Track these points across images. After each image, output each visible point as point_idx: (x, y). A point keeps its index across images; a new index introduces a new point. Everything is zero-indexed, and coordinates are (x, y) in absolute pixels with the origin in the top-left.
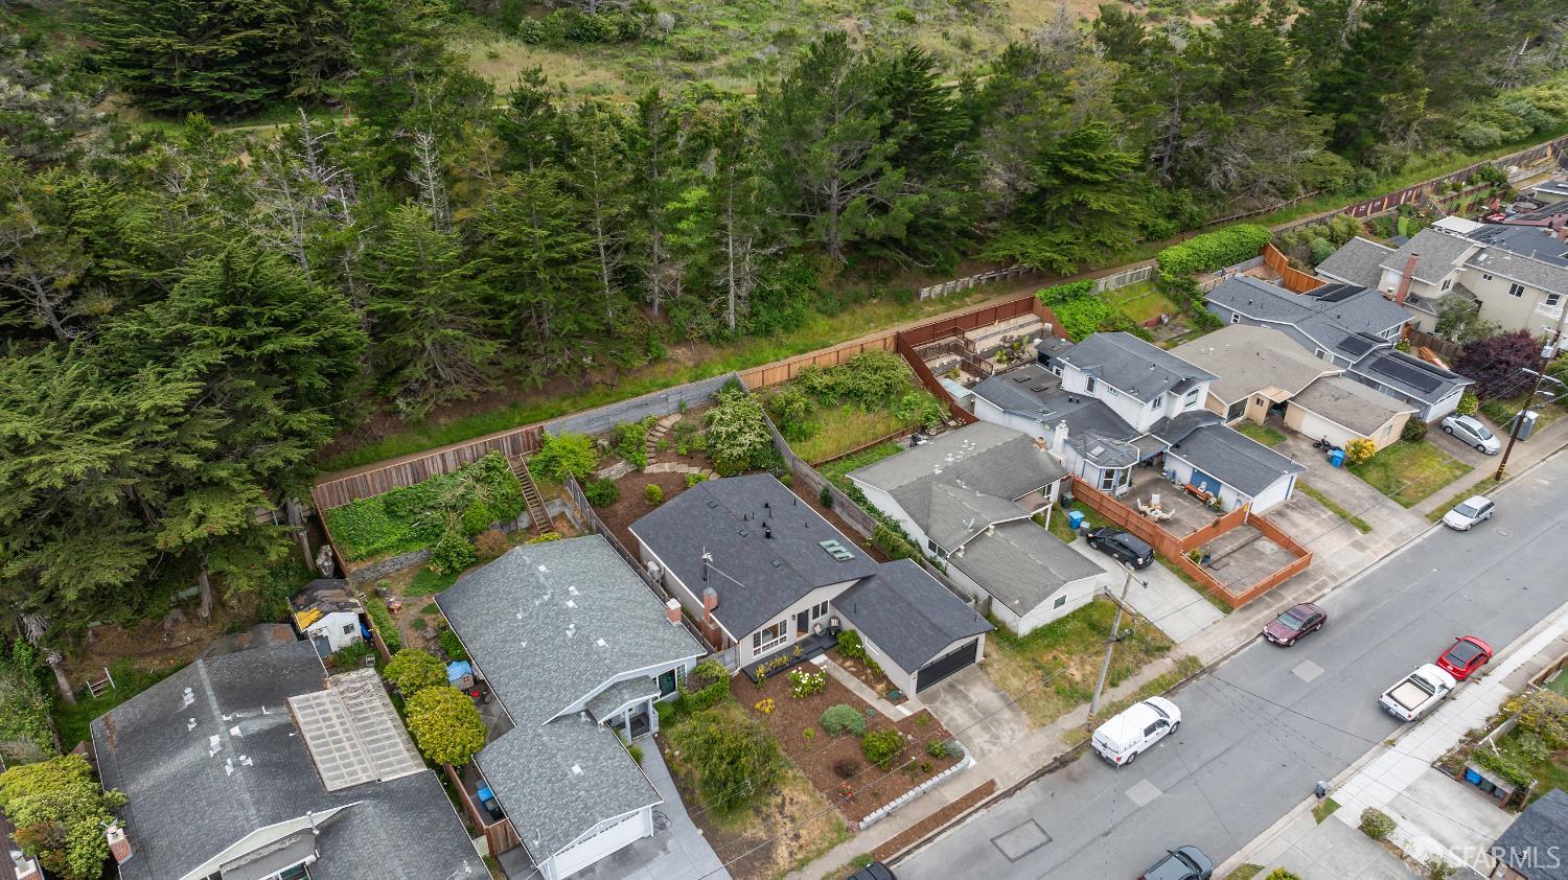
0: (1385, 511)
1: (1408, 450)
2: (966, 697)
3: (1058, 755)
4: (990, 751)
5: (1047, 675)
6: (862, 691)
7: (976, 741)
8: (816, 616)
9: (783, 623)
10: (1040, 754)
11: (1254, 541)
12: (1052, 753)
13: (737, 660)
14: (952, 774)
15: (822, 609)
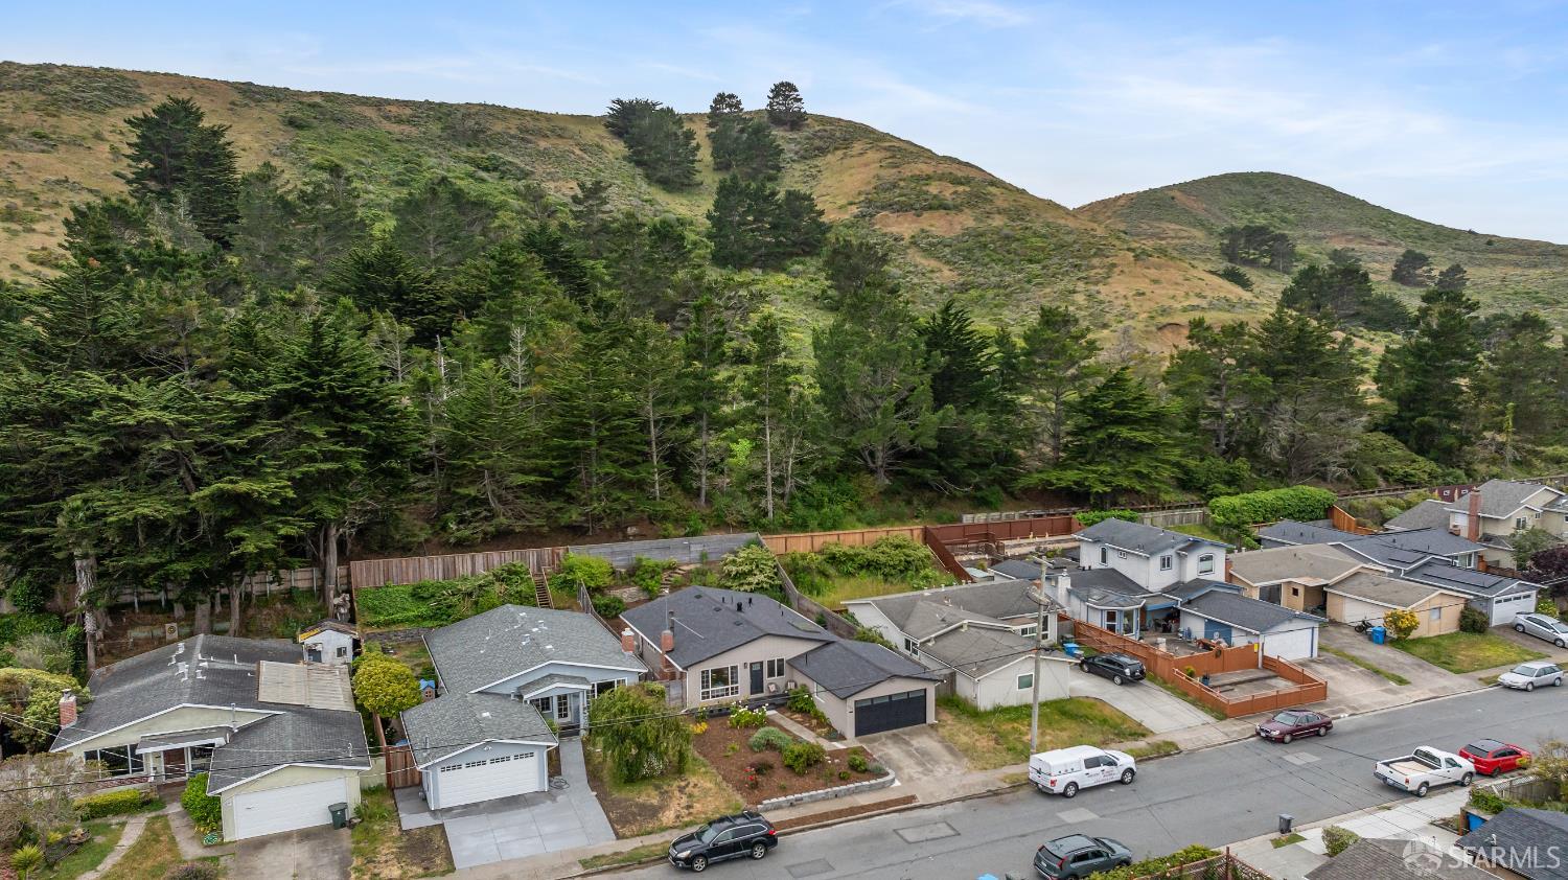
0: (1428, 674)
1: (1465, 637)
2: (907, 743)
3: (993, 789)
4: (919, 779)
5: (1000, 738)
6: (801, 731)
7: (906, 771)
8: (771, 674)
9: (734, 668)
10: (973, 785)
11: (1266, 678)
12: (987, 786)
13: (683, 698)
14: (871, 785)
15: (777, 668)
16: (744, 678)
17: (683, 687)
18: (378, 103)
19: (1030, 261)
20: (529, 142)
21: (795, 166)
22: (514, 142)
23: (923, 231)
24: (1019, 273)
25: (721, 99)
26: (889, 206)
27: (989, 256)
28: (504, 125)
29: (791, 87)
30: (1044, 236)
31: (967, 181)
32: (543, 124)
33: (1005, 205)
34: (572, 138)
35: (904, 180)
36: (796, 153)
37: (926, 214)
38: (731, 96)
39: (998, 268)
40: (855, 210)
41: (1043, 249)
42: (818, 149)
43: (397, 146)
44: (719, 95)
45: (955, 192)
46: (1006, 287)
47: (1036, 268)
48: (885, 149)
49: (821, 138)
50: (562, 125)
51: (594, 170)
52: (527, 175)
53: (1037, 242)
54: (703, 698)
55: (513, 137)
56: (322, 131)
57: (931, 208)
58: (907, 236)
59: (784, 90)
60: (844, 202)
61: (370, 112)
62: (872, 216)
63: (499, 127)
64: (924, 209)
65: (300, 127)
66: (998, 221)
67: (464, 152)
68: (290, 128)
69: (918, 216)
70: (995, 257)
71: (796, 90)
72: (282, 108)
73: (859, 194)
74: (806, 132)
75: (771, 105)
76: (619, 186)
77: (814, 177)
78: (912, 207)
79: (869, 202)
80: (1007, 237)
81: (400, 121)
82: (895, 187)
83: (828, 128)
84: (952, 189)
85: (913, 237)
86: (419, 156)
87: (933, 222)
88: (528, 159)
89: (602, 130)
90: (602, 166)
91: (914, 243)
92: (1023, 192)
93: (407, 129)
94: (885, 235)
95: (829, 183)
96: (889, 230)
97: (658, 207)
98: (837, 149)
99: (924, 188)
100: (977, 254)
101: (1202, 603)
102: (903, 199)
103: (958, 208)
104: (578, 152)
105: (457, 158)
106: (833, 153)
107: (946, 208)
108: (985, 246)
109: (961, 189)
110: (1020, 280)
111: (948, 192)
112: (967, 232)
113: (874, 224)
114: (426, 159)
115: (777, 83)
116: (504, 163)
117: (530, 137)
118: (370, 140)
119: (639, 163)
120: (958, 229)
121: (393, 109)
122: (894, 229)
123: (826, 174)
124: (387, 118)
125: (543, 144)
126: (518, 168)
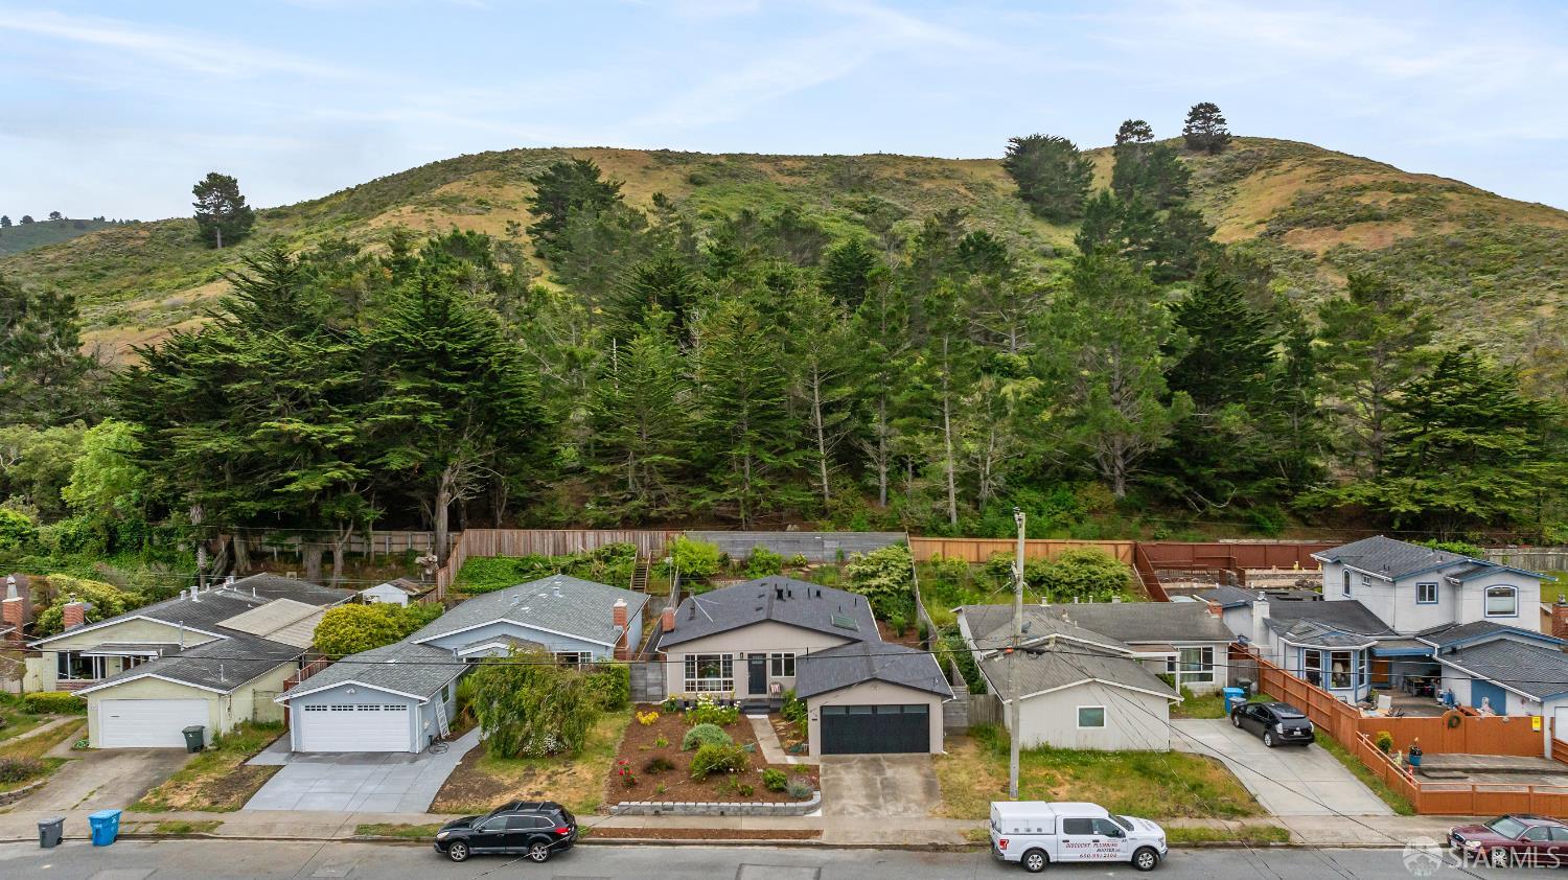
2: (880, 771)
4: (851, 814)
6: (770, 739)
7: (844, 801)
8: (777, 671)
9: (728, 660)
10: (915, 833)
11: (1544, 772)
12: (936, 837)
13: (662, 686)
14: (774, 810)
15: (788, 664)
16: (741, 673)
17: (663, 672)
18: (775, 160)
19: (1482, 272)
20: (915, 184)
21: (1208, 190)
22: (898, 186)
23: (1342, 245)
24: (1464, 285)
25: (1128, 127)
26: (1306, 222)
27: (1424, 268)
28: (893, 170)
29: (1212, 108)
30: (1511, 242)
31: (1416, 188)
32: (934, 167)
33: (1464, 211)
34: (960, 178)
35: (1332, 193)
36: (1212, 177)
37: (1350, 228)
38: (1140, 123)
39: (1434, 282)
40: (1263, 228)
41: (1504, 257)
42: (1238, 171)
43: (783, 195)
44: (1126, 123)
45: (1394, 201)
46: (1440, 304)
47: (1489, 279)
48: (1319, 164)
49: (1244, 159)
50: (955, 167)
51: (974, 207)
52: (904, 215)
53: (1500, 249)
54: (688, 689)
55: (898, 181)
56: (717, 186)
57: (1358, 220)
58: (1320, 253)
59: (1204, 112)
60: (1252, 222)
61: (767, 168)
62: (1281, 233)
63: (887, 173)
64: (1348, 221)
65: (698, 184)
66: (1448, 230)
67: (848, 197)
68: (689, 186)
69: (1339, 229)
70: (1433, 269)
71: (1217, 110)
72: (687, 170)
73: (1273, 212)
74: (1228, 154)
75: (1189, 129)
76: (997, 221)
77: (1225, 199)
78: (1332, 221)
79: (1282, 218)
80: (1454, 246)
81: (792, 173)
82: (1317, 200)
83: (1255, 149)
84: (1392, 196)
85: (1328, 252)
86: (801, 203)
87: (1357, 236)
88: (908, 200)
89: (1000, 171)
90: (985, 203)
91: (1327, 259)
92: (1491, 195)
93: (797, 179)
94: (1293, 252)
95: (1242, 204)
96: (1296, 247)
97: (1037, 240)
98: (1260, 169)
99: (1355, 199)
100: (1409, 266)
101: (1475, 655)
102: (1324, 212)
103: (1392, 218)
104: (962, 190)
105: (839, 203)
106: (1256, 174)
107: (1378, 218)
108: (1422, 257)
109: (1402, 197)
110: (1462, 294)
111: (1384, 201)
112: (1404, 244)
113: (1282, 242)
114: (808, 205)
115: (1196, 104)
116: (882, 205)
117: (916, 180)
118: (758, 191)
119: (1026, 198)
120: (1389, 241)
121: (788, 163)
122: (1307, 247)
123: (1240, 195)
124: (781, 171)
125: (927, 185)
126: (895, 209)
